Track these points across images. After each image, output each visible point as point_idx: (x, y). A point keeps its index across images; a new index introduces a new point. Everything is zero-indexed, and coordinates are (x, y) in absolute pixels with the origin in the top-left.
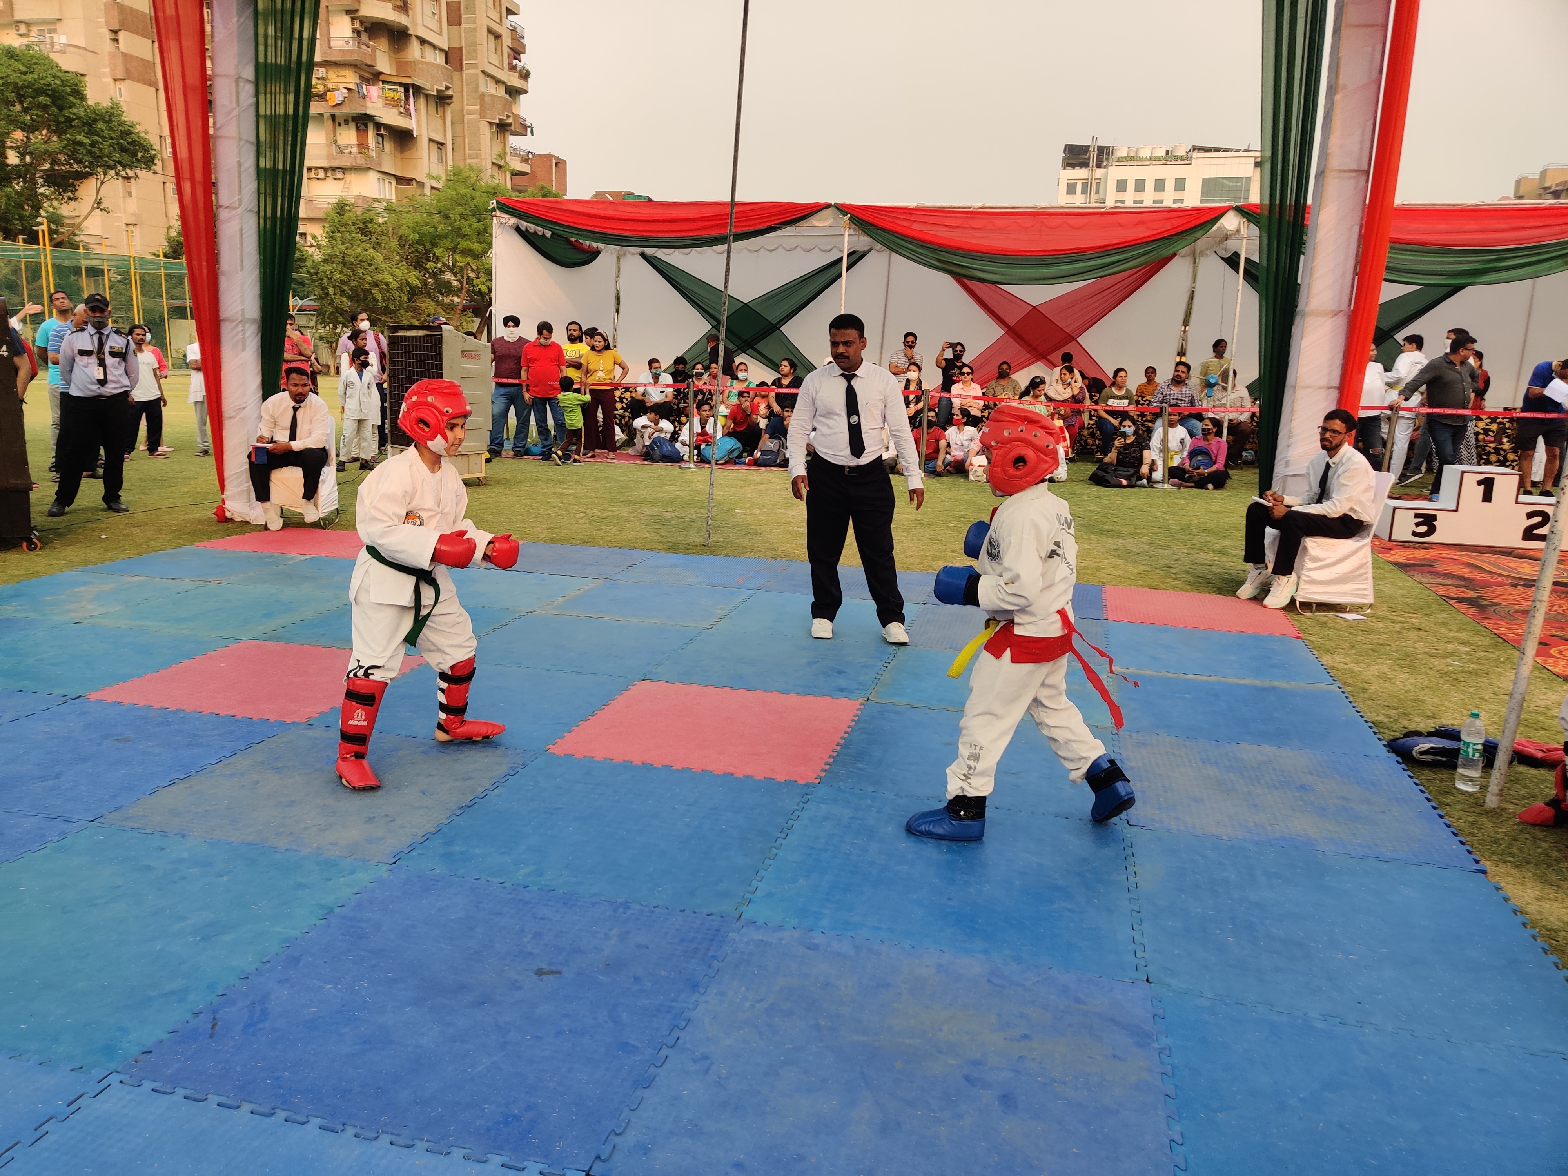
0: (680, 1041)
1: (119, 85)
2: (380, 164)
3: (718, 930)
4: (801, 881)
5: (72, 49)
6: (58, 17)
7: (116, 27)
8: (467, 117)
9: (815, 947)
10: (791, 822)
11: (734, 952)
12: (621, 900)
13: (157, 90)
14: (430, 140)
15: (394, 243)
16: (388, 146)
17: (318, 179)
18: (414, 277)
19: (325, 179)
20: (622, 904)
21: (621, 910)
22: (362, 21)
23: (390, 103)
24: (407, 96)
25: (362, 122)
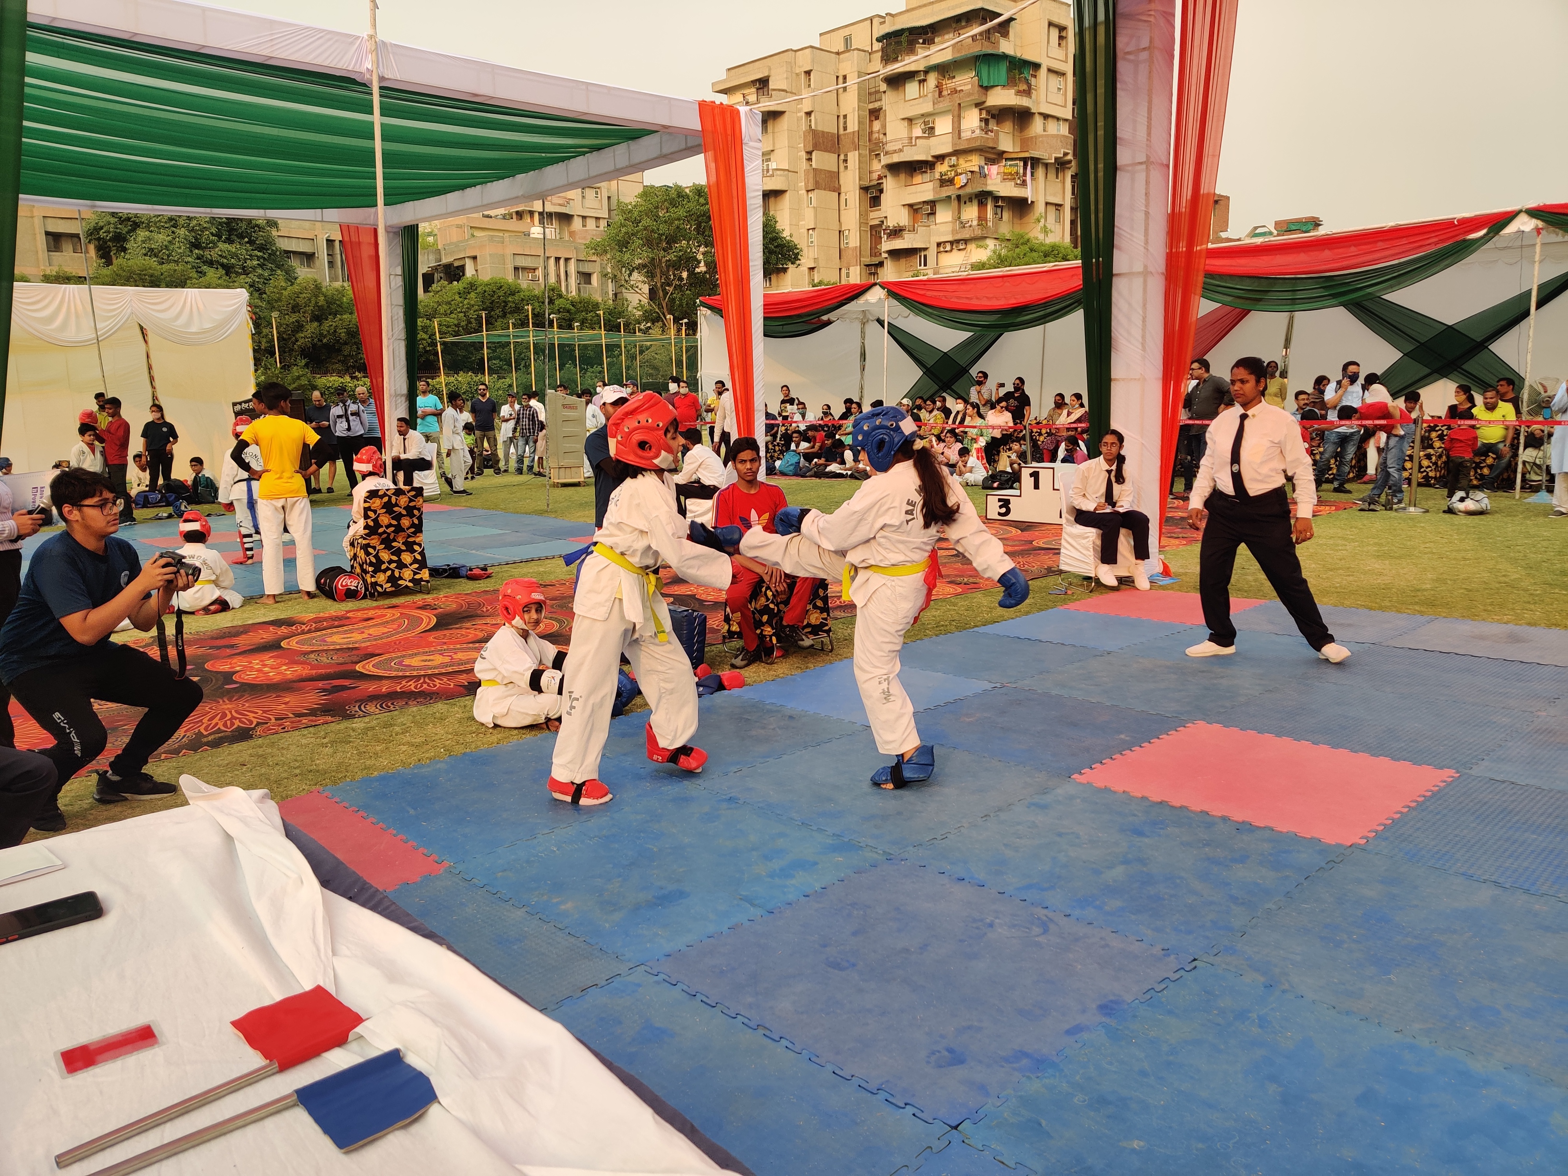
1: (810, 195)
5: (778, 172)
6: (772, 149)
7: (811, 149)
13: (839, 194)
14: (1047, 204)
16: (1006, 215)
19: (951, 251)
22: (989, 111)
23: (1008, 177)
24: (1025, 168)
25: (982, 197)
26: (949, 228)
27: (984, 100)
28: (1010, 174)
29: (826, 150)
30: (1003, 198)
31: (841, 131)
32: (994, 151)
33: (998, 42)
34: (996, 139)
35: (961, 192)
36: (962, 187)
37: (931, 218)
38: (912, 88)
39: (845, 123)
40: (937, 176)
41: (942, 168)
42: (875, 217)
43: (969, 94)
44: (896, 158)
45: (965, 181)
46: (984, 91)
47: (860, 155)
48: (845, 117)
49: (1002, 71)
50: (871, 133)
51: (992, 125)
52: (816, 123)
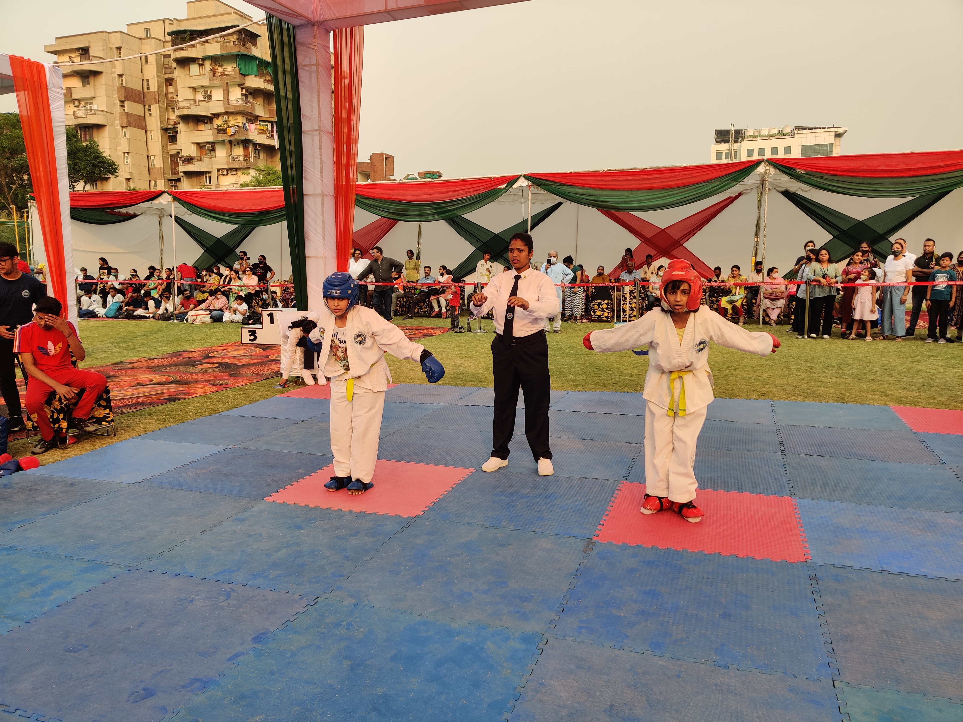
2: (257, 165)
5: (99, 112)
6: (93, 96)
16: (262, 155)
17: (224, 175)
22: (247, 89)
23: (262, 132)
24: (272, 128)
25: (246, 143)
26: (225, 160)
27: (243, 82)
28: (263, 130)
29: (135, 101)
30: (260, 145)
31: (145, 90)
32: (251, 115)
33: (250, 48)
34: (253, 108)
35: (232, 138)
36: (232, 135)
37: (213, 153)
38: (194, 69)
39: (148, 85)
40: (215, 126)
41: (218, 122)
42: (173, 148)
43: (233, 78)
44: (186, 112)
45: (234, 132)
46: (243, 77)
47: (160, 107)
48: (148, 81)
49: (254, 66)
50: (167, 94)
51: (250, 99)
52: (126, 83)
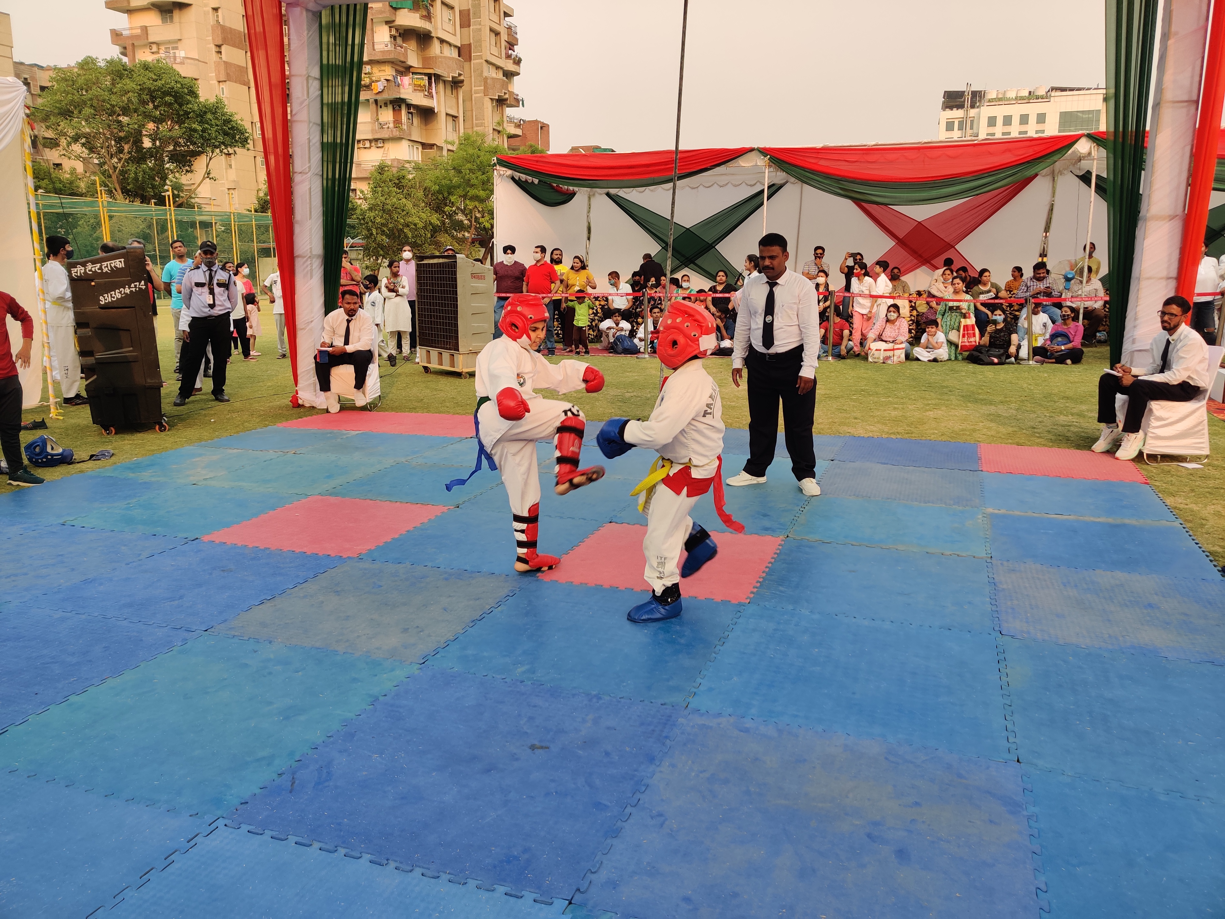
0: (640, 802)
1: (222, 85)
2: (410, 135)
3: (670, 716)
4: (735, 678)
5: (189, 61)
6: (179, 38)
7: (220, 43)
8: (474, 96)
9: (747, 730)
10: (726, 633)
11: (682, 733)
12: (595, 693)
13: (249, 88)
14: (447, 114)
15: (420, 194)
16: (416, 121)
17: (365, 148)
18: (435, 219)
19: (370, 148)
20: (595, 696)
21: (595, 700)
22: (397, 28)
23: (418, 88)
24: (430, 83)
25: (397, 103)
26: (369, 127)
27: (393, 19)
28: (418, 85)
29: (234, 45)
30: (416, 107)
32: (403, 65)
34: (406, 55)
35: (379, 97)
36: (380, 92)
45: (382, 88)
46: (393, 11)
51: (399, 41)
